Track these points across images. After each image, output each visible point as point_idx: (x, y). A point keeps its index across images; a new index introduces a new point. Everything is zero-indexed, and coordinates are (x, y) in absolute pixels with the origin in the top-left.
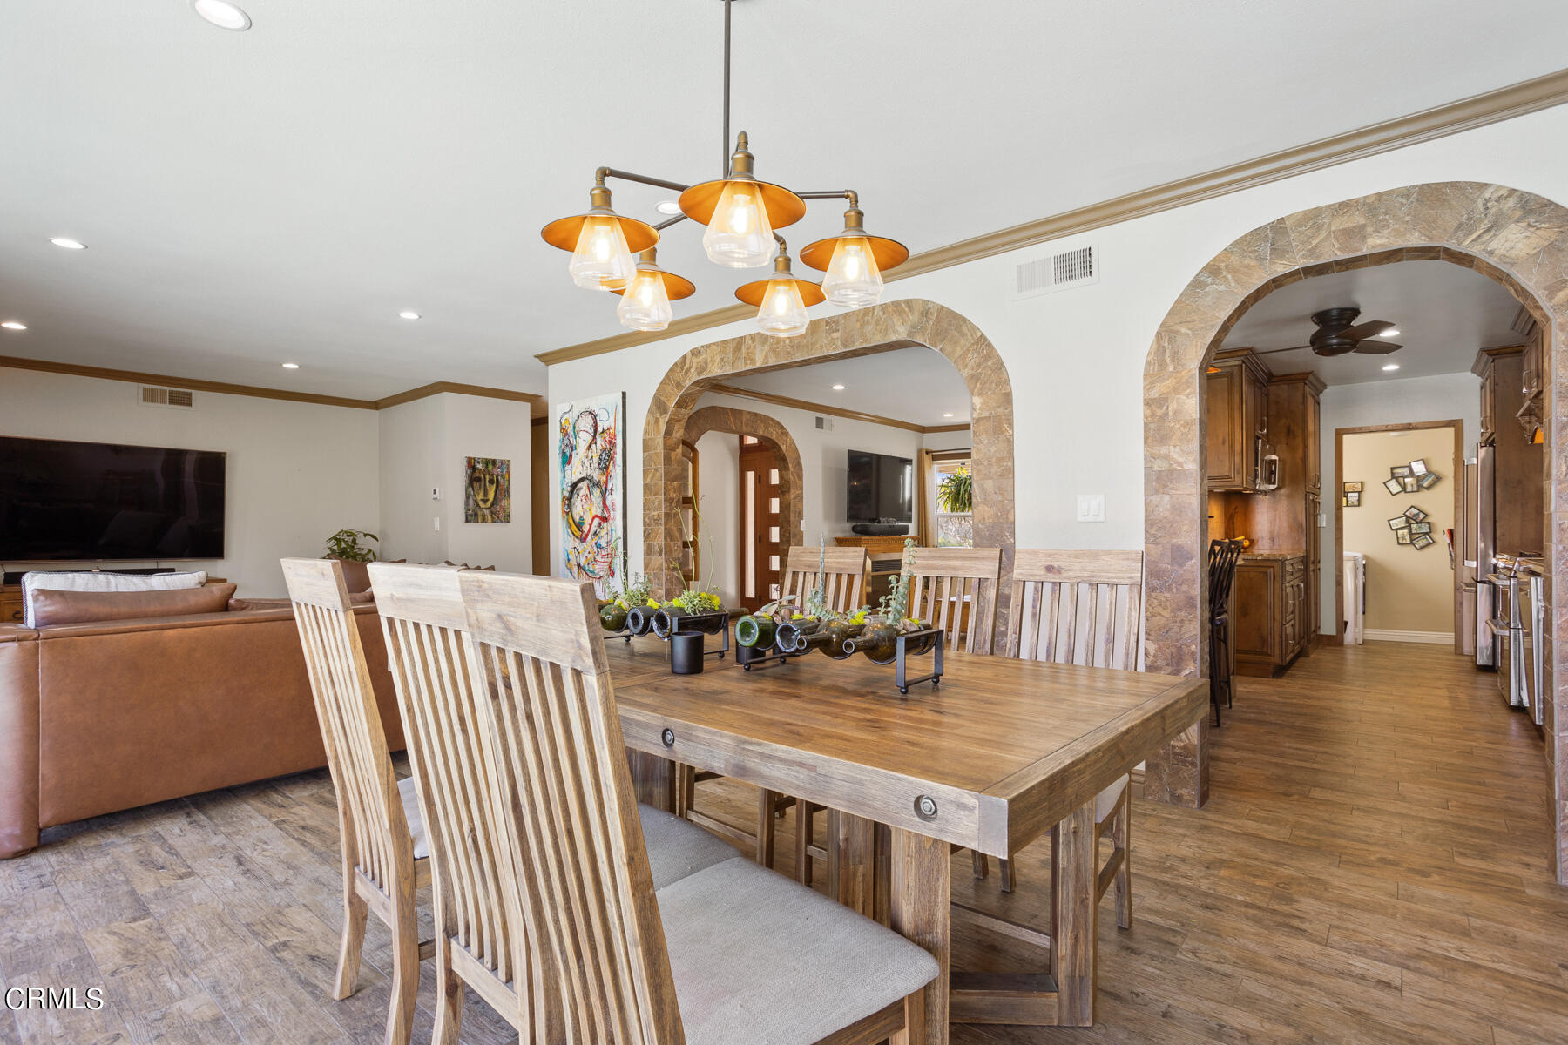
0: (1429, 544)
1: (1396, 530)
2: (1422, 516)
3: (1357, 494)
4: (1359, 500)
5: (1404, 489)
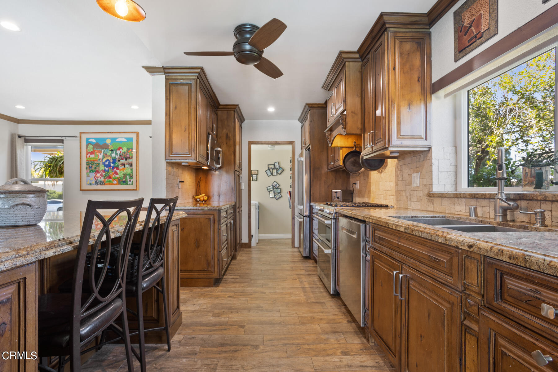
0: (280, 197)
1: (270, 191)
2: (278, 185)
3: (256, 176)
4: (257, 178)
5: (272, 174)
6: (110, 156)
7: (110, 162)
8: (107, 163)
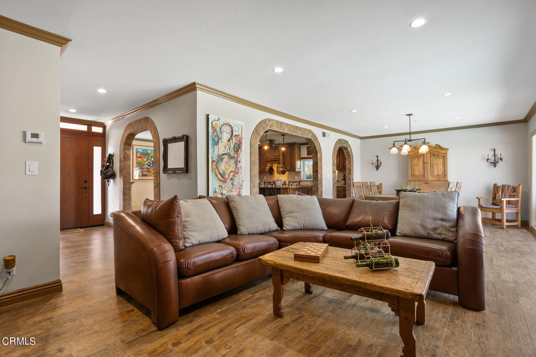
6: (151, 160)
7: (150, 163)
8: (149, 164)
